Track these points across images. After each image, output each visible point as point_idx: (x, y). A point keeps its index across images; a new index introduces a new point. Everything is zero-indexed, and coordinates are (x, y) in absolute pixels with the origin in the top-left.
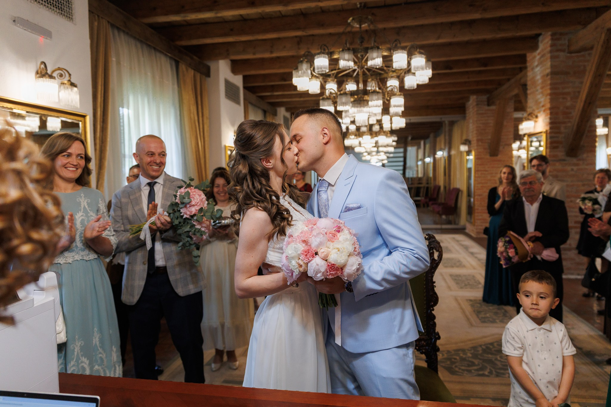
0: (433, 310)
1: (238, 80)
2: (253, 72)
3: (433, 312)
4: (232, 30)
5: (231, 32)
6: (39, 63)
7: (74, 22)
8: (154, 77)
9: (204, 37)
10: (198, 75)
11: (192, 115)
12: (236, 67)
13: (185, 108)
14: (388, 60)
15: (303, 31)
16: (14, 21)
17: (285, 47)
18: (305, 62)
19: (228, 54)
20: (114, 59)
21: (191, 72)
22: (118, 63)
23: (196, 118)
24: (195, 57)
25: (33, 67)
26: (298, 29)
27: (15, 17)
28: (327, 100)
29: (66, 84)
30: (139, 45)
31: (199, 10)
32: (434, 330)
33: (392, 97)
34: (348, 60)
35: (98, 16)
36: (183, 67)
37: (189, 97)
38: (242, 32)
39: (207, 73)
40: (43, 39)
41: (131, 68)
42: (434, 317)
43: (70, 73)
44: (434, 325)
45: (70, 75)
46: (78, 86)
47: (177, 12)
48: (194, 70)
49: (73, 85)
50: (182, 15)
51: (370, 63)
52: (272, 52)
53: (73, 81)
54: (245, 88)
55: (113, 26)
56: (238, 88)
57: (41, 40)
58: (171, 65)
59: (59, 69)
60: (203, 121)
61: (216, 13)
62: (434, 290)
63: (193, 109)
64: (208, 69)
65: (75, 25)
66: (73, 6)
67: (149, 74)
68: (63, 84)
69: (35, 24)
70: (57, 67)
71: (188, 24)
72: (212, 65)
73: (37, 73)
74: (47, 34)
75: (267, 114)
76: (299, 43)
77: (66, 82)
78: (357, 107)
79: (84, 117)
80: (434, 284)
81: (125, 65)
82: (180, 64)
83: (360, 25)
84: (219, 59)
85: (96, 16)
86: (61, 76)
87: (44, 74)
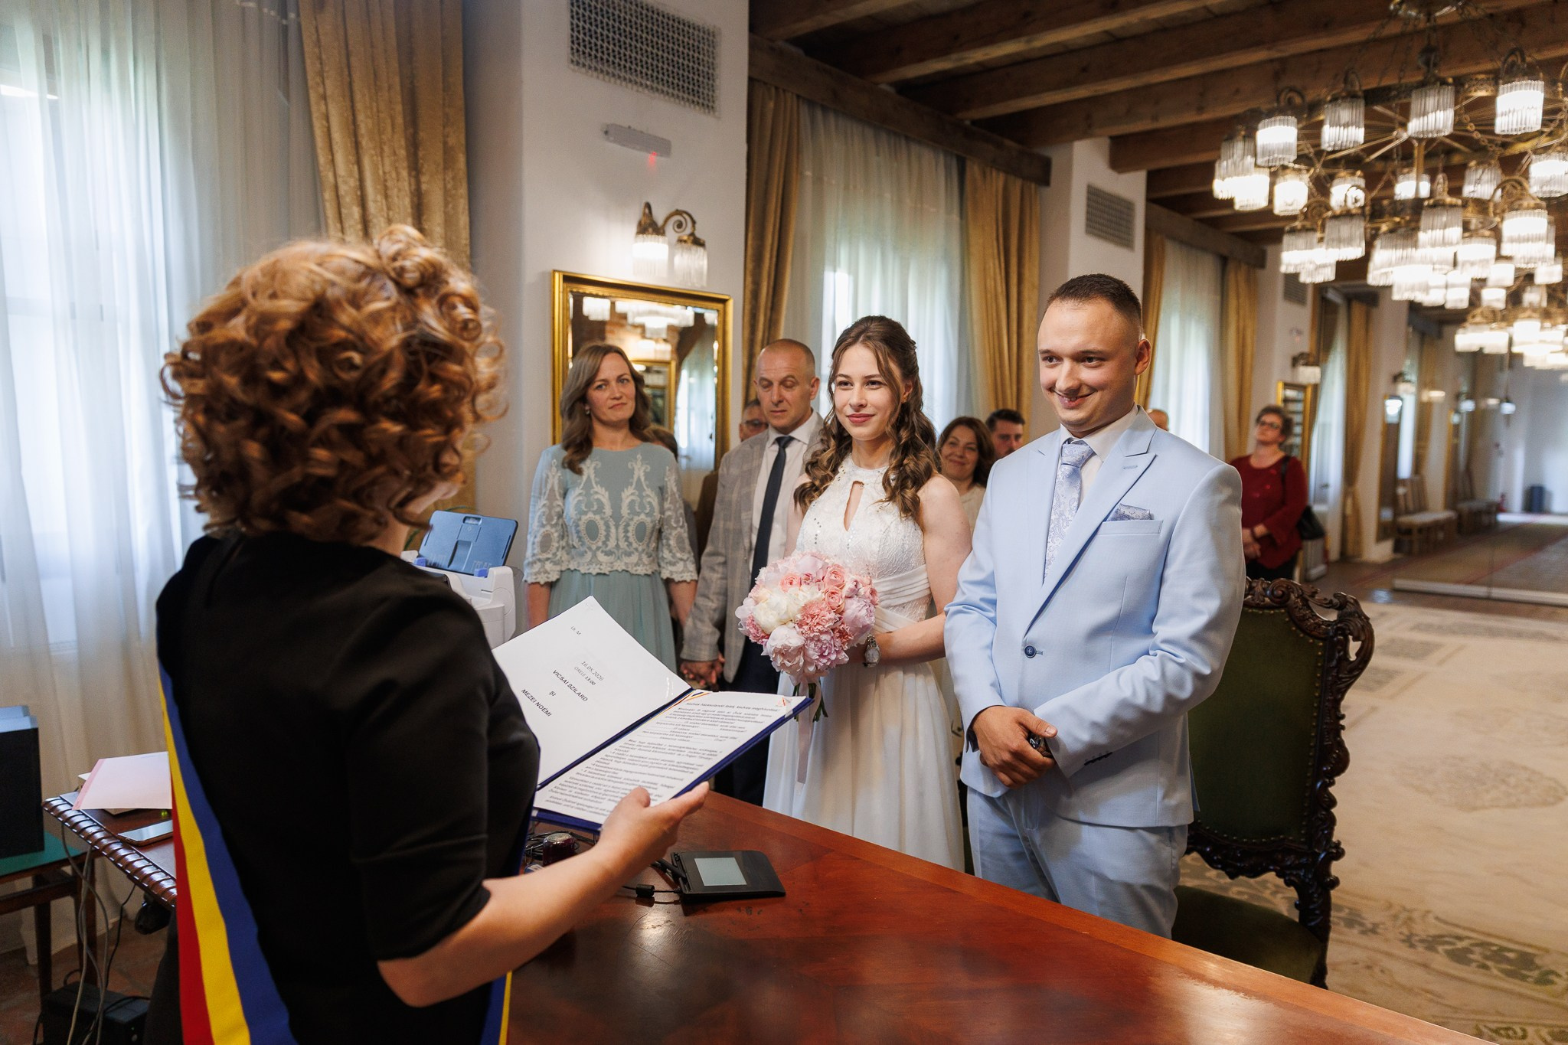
0: (1332, 783)
1: (1132, 186)
2: (1165, 163)
3: (1331, 790)
4: (1084, 70)
5: (1084, 75)
6: (643, 205)
7: (717, 114)
8: (899, 202)
9: (1019, 95)
10: (1016, 186)
11: (990, 283)
12: (1121, 156)
13: (975, 266)
14: (1480, 111)
15: (1269, 49)
16: (606, 133)
17: (1237, 91)
18: (1240, 137)
19: (1090, 126)
20: (808, 173)
21: (998, 180)
22: (818, 180)
23: (1001, 289)
24: (1008, 143)
25: (636, 214)
26: (1258, 44)
27: (608, 126)
29: (685, 241)
30: (869, 133)
31: (990, 40)
32: (1331, 834)
33: (1507, 215)
34: (1346, 125)
35: (777, 88)
36: (974, 170)
37: (985, 239)
38: (1111, 71)
39: (1042, 174)
40: (655, 158)
41: (846, 188)
42: (1333, 802)
43: (695, 218)
44: (1331, 821)
45: (694, 222)
46: (707, 244)
47: (943, 52)
48: (1006, 172)
49: (698, 242)
50: (954, 56)
51: (1415, 126)
52: (1200, 110)
53: (698, 234)
54: (1150, 200)
55: (811, 103)
56: (1129, 206)
57: (651, 159)
58: (947, 168)
59: (678, 212)
60: (1019, 293)
61: (1029, 41)
62: (1339, 735)
63: (994, 267)
64: (1046, 165)
65: (719, 118)
66: (717, 82)
67: (888, 195)
68: (680, 241)
69: (642, 132)
70: (673, 210)
71: (985, 69)
72: (1056, 156)
73: (640, 224)
74: (662, 147)
76: (1277, 76)
77: (685, 238)
78: (1396, 247)
79: (724, 301)
80: (1342, 722)
81: (834, 182)
82: (969, 163)
83: (1429, 15)
84: (1072, 141)
85: (773, 90)
86: (680, 225)
87: (649, 226)
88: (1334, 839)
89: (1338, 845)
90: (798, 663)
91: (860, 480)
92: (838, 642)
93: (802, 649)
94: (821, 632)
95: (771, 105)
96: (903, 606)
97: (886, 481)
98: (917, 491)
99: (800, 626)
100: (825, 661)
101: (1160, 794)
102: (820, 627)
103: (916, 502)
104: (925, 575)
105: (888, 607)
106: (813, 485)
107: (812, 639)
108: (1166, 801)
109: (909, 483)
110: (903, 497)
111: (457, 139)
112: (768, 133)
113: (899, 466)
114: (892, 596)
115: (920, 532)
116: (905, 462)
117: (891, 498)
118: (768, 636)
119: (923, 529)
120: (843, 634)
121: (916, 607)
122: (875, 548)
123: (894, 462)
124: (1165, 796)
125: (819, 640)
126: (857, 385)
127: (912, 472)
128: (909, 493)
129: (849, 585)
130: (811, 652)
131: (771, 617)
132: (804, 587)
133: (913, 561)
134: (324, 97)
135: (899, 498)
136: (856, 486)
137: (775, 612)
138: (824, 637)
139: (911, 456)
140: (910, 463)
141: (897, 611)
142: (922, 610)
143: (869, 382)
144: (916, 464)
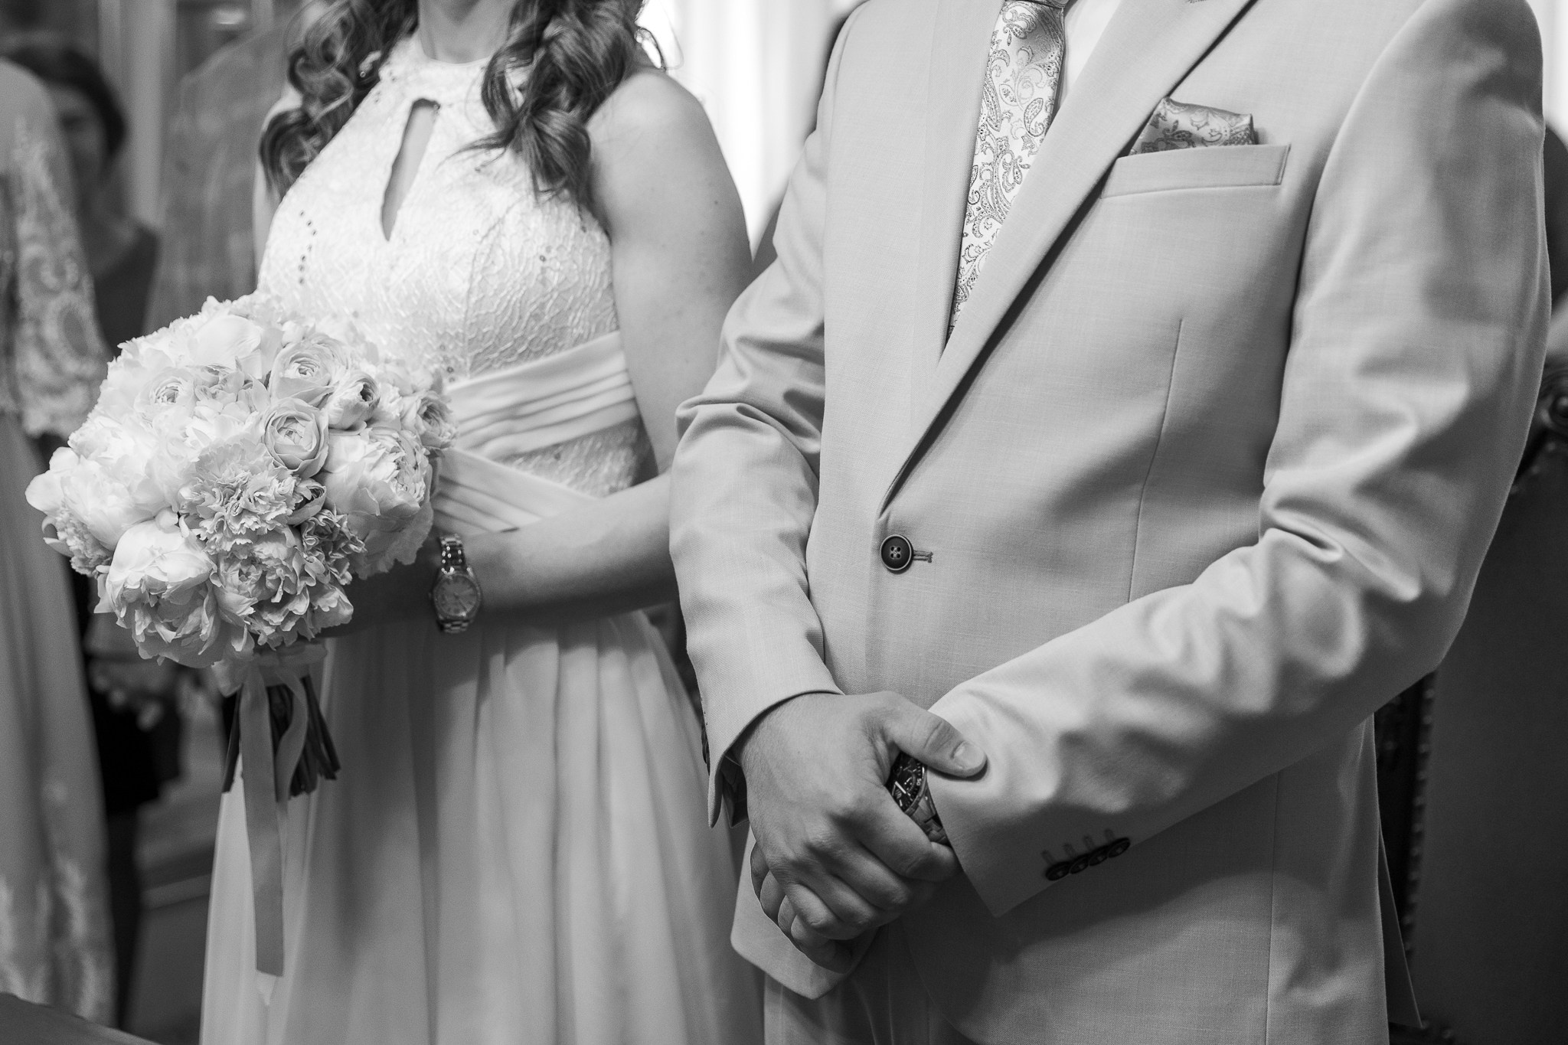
90: (197, 630)
91: (430, 95)
92: (315, 564)
93: (201, 591)
94: (257, 537)
96: (555, 451)
97: (493, 92)
98: (586, 117)
99: (195, 520)
100: (277, 619)
101: (1278, 973)
102: (249, 522)
103: (578, 146)
104: (617, 363)
105: (510, 457)
106: (305, 118)
107: (231, 558)
108: (1298, 994)
109: (564, 95)
110: (540, 132)
113: (530, 44)
114: (520, 425)
115: (598, 236)
116: (550, 31)
117: (507, 138)
118: (108, 557)
119: (607, 228)
120: (329, 540)
121: (595, 455)
122: (458, 281)
123: (518, 30)
124: (1300, 977)
125: (253, 561)
127: (569, 60)
128: (558, 122)
129: (346, 392)
130: (231, 597)
131: (112, 499)
132: (205, 407)
133: (577, 324)
135: (529, 139)
136: (423, 114)
137: (119, 486)
138: (266, 551)
139: (570, 17)
140: (563, 35)
141: (539, 469)
142: (616, 463)
144: (582, 41)
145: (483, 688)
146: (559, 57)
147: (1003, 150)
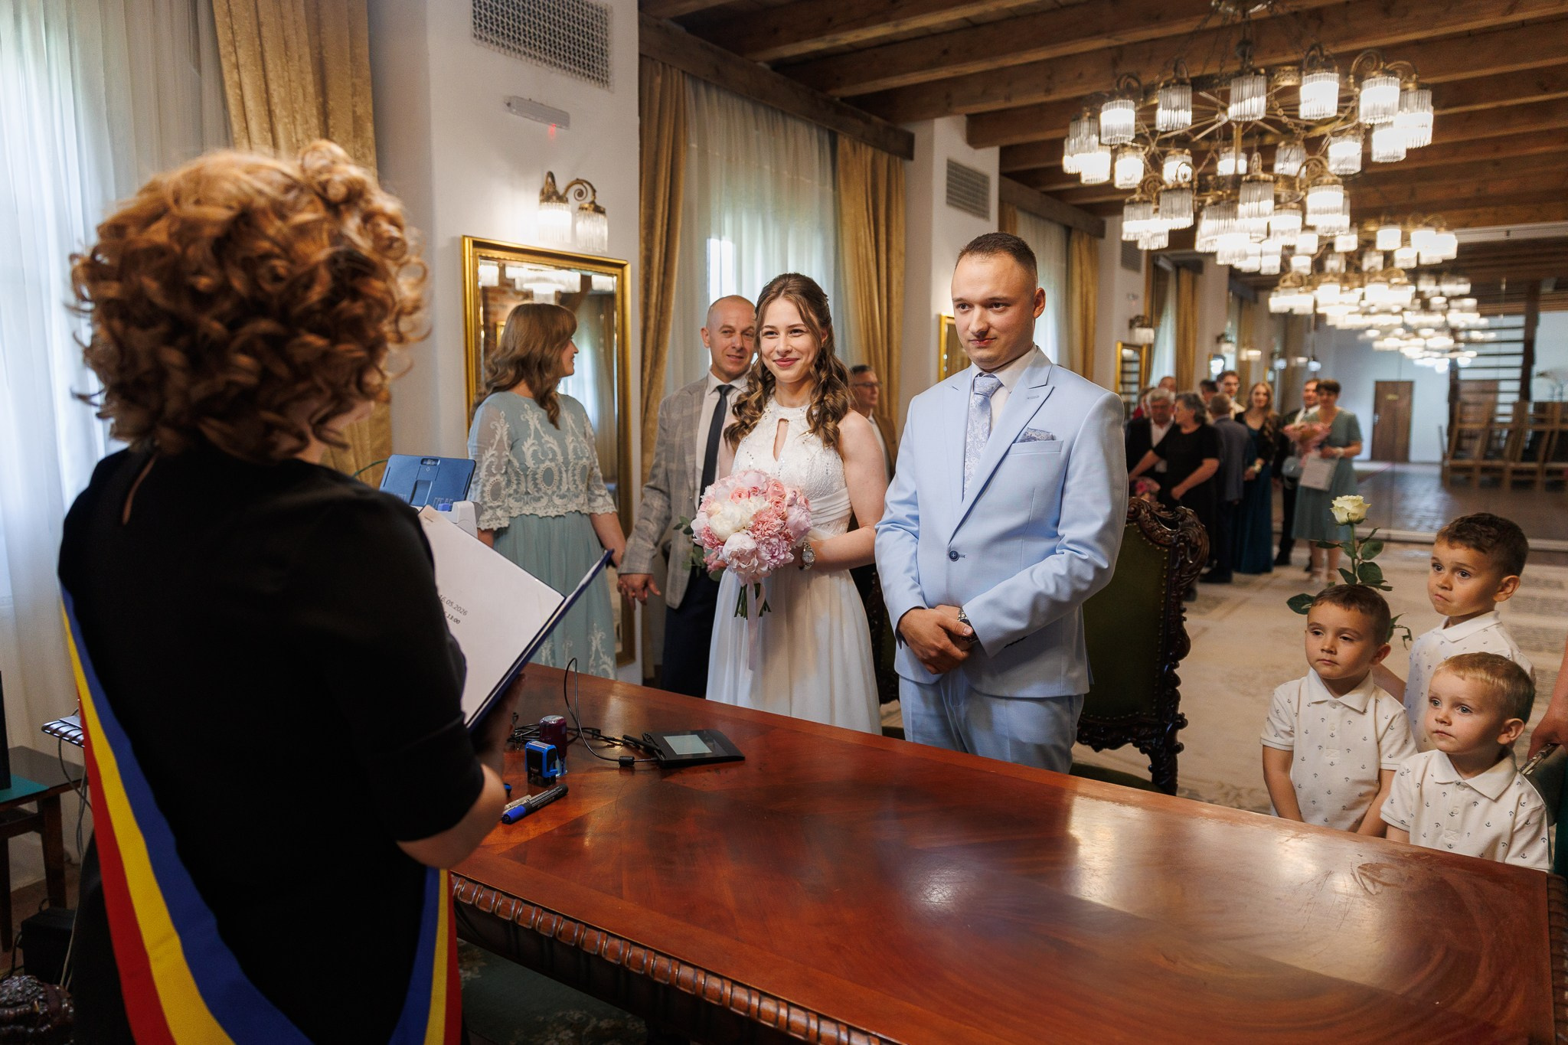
0: (1177, 666)
1: (986, 161)
2: (1017, 139)
3: (1176, 671)
4: (945, 52)
5: (945, 57)
6: (545, 174)
7: (611, 88)
8: (777, 174)
9: (886, 75)
10: (884, 159)
11: (862, 251)
12: (977, 132)
13: (848, 234)
14: (1287, 99)
15: (1109, 38)
16: (509, 105)
17: (1080, 75)
18: (1085, 118)
19: (949, 105)
20: (694, 146)
21: (867, 153)
22: (703, 153)
23: (871, 255)
24: (876, 119)
25: (538, 182)
26: (1098, 33)
27: (510, 98)
28: (1141, 206)
29: (586, 209)
30: (749, 107)
31: (861, 23)
32: (1176, 708)
33: (1310, 189)
34: (1177, 109)
35: (663, 64)
36: (845, 144)
37: (856, 209)
38: (969, 55)
39: (906, 149)
40: (555, 129)
41: (729, 160)
42: (1176, 681)
43: (595, 187)
44: (1176, 697)
45: (594, 191)
46: (607, 212)
47: (818, 34)
48: (874, 147)
49: (598, 210)
50: (828, 38)
51: (1234, 111)
52: (1048, 91)
53: (598, 202)
54: (1004, 174)
55: (695, 78)
56: (985, 179)
57: (551, 130)
58: (820, 142)
59: (578, 181)
60: (888, 260)
61: (896, 26)
62: (1181, 625)
63: (865, 235)
64: (910, 139)
65: (613, 92)
66: (611, 57)
67: (767, 167)
68: (582, 208)
69: (542, 104)
70: (574, 179)
71: (856, 49)
72: (919, 131)
73: (542, 192)
74: (560, 118)
75: (1074, 237)
76: (1115, 63)
77: (587, 206)
78: (1219, 218)
79: (622, 266)
80: (1184, 615)
81: (717, 154)
82: (840, 138)
83: (1244, 11)
84: (933, 118)
85: (660, 65)
86: (581, 194)
87: (551, 195)
88: (1179, 712)
89: (1182, 716)
90: (753, 564)
91: (785, 418)
92: (785, 545)
93: (755, 552)
94: (771, 536)
95: (659, 80)
97: (810, 416)
98: (837, 423)
99: (753, 531)
100: (775, 561)
101: (1064, 669)
102: (770, 532)
103: (836, 432)
104: (846, 497)
105: (820, 524)
106: (743, 423)
107: (764, 543)
109: (829, 417)
110: (826, 429)
111: (365, 108)
112: (656, 107)
113: (821, 401)
114: (819, 516)
115: (840, 460)
116: (825, 398)
117: (815, 431)
118: (723, 543)
119: (843, 458)
120: (787, 537)
121: (838, 525)
122: (803, 474)
123: (816, 400)
125: (769, 544)
126: (782, 334)
127: (831, 407)
128: (830, 425)
129: (789, 496)
130: (763, 554)
131: (726, 526)
132: (752, 498)
133: (836, 486)
134: (237, 66)
135: (822, 431)
136: (782, 423)
137: (729, 522)
138: (774, 540)
139: (830, 394)
140: (829, 399)
141: (823, 528)
142: (844, 526)
143: (793, 330)
144: (834, 400)
145: (808, 587)
146: (827, 404)
147: (976, 437)
